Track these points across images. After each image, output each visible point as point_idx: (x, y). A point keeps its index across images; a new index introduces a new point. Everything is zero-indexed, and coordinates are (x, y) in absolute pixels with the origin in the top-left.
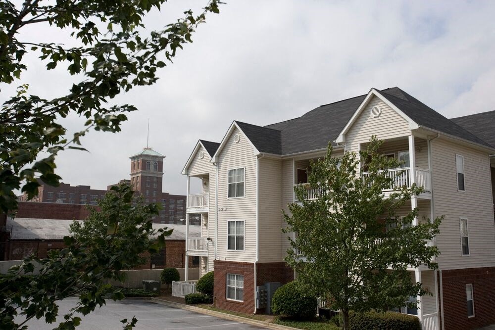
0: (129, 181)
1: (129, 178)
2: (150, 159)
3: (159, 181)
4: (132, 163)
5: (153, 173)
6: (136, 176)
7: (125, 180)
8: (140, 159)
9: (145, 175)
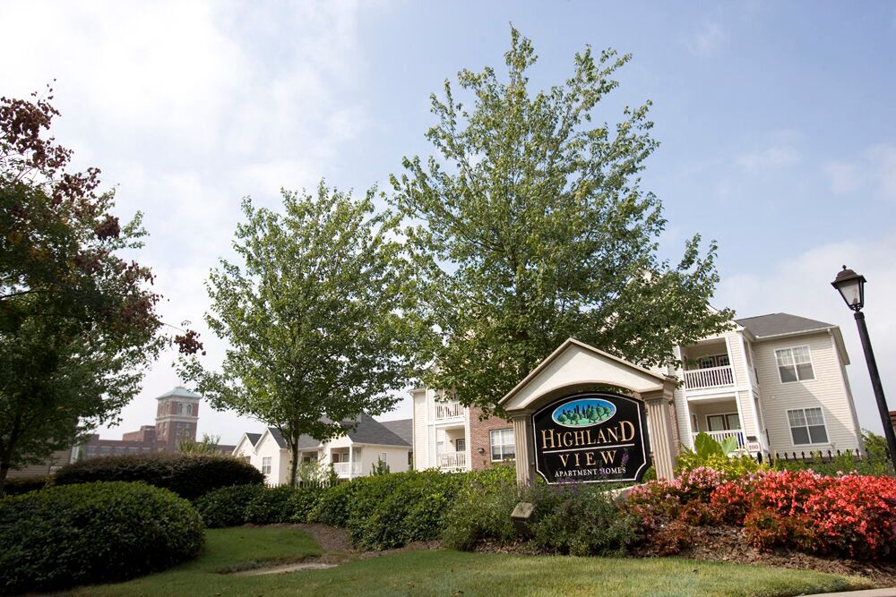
0: (154, 427)
1: (153, 423)
2: (182, 400)
3: (193, 427)
4: (159, 405)
5: (186, 418)
6: (162, 421)
7: (148, 427)
8: (170, 400)
9: (175, 420)
